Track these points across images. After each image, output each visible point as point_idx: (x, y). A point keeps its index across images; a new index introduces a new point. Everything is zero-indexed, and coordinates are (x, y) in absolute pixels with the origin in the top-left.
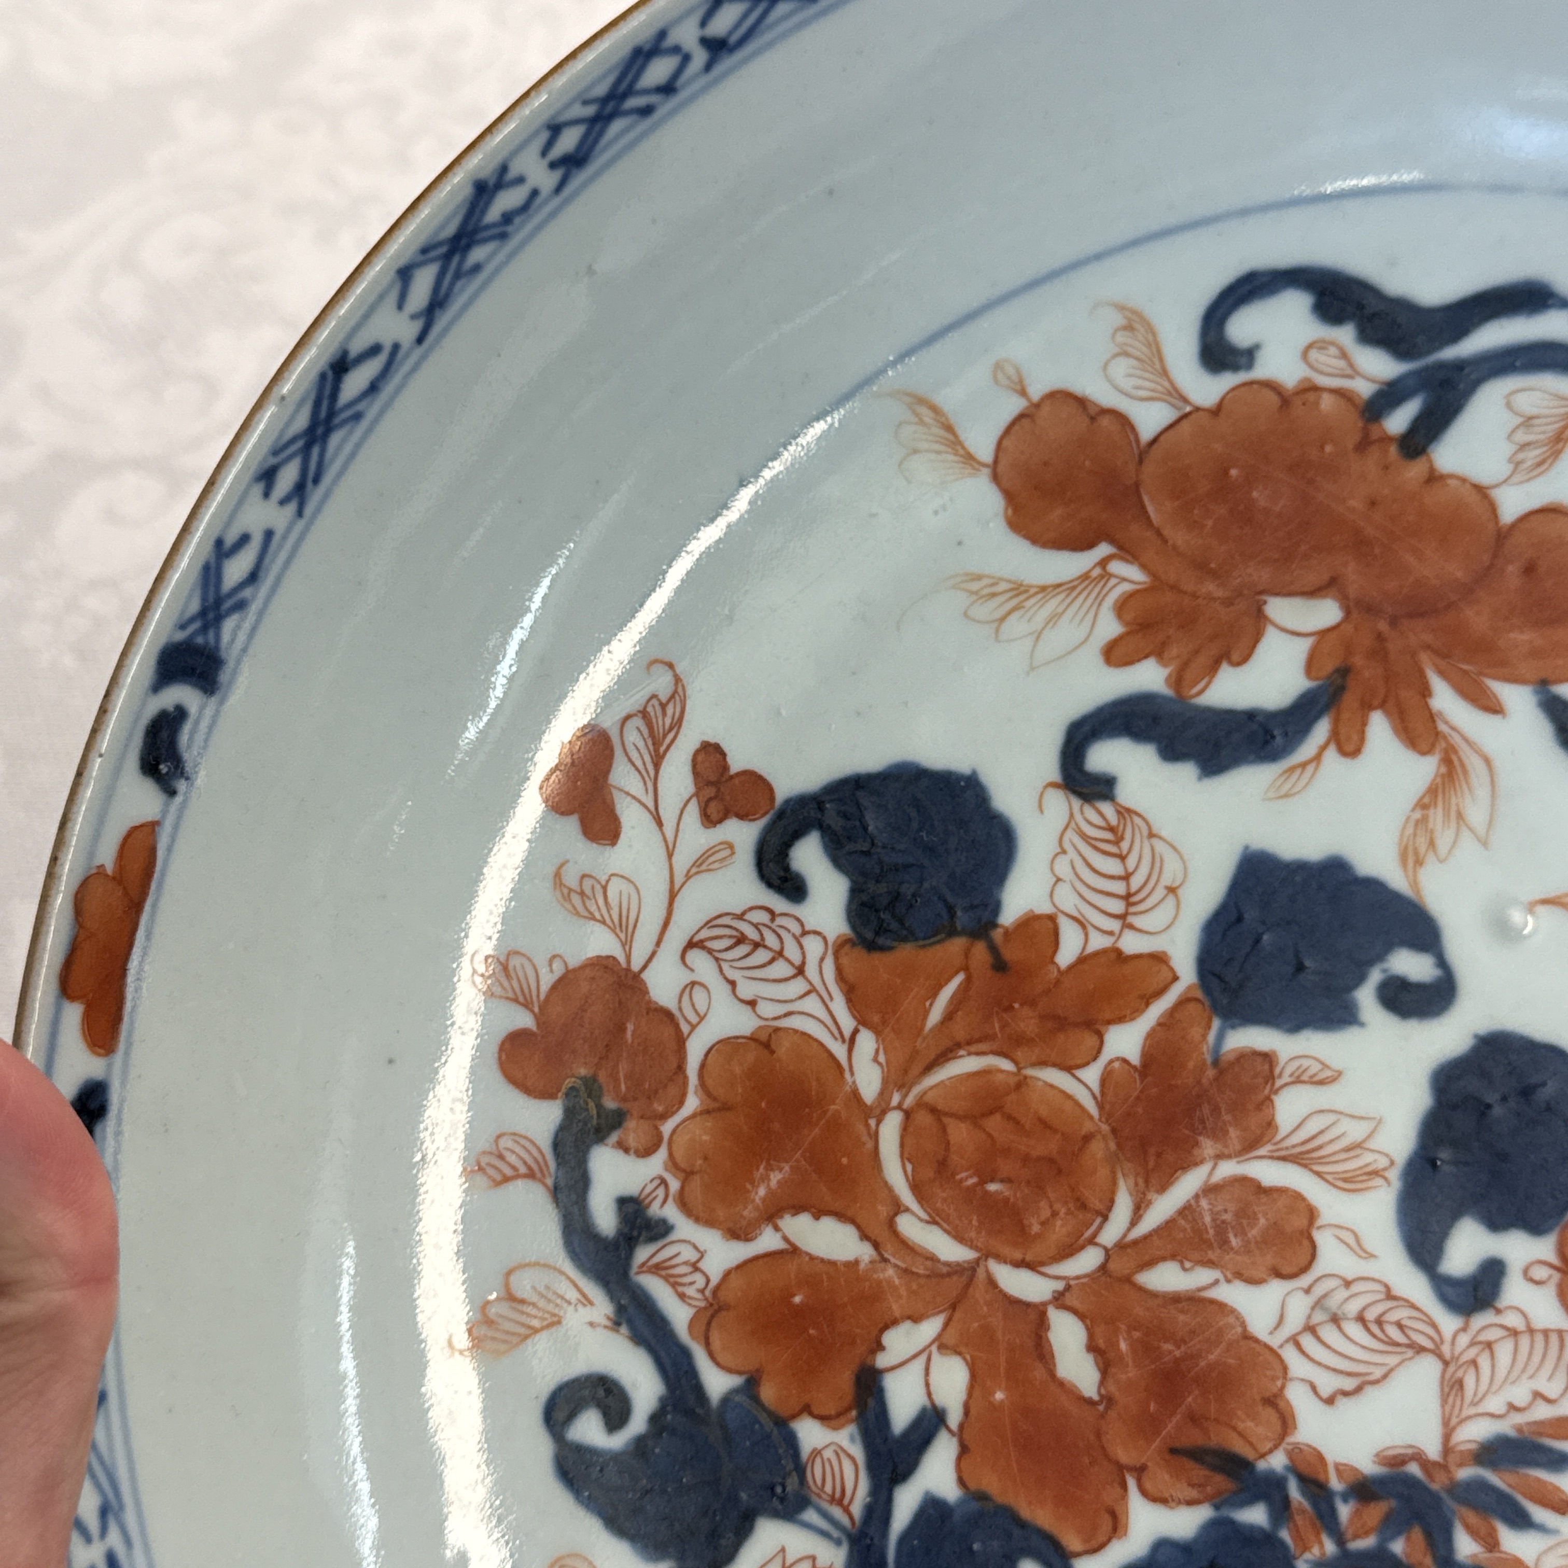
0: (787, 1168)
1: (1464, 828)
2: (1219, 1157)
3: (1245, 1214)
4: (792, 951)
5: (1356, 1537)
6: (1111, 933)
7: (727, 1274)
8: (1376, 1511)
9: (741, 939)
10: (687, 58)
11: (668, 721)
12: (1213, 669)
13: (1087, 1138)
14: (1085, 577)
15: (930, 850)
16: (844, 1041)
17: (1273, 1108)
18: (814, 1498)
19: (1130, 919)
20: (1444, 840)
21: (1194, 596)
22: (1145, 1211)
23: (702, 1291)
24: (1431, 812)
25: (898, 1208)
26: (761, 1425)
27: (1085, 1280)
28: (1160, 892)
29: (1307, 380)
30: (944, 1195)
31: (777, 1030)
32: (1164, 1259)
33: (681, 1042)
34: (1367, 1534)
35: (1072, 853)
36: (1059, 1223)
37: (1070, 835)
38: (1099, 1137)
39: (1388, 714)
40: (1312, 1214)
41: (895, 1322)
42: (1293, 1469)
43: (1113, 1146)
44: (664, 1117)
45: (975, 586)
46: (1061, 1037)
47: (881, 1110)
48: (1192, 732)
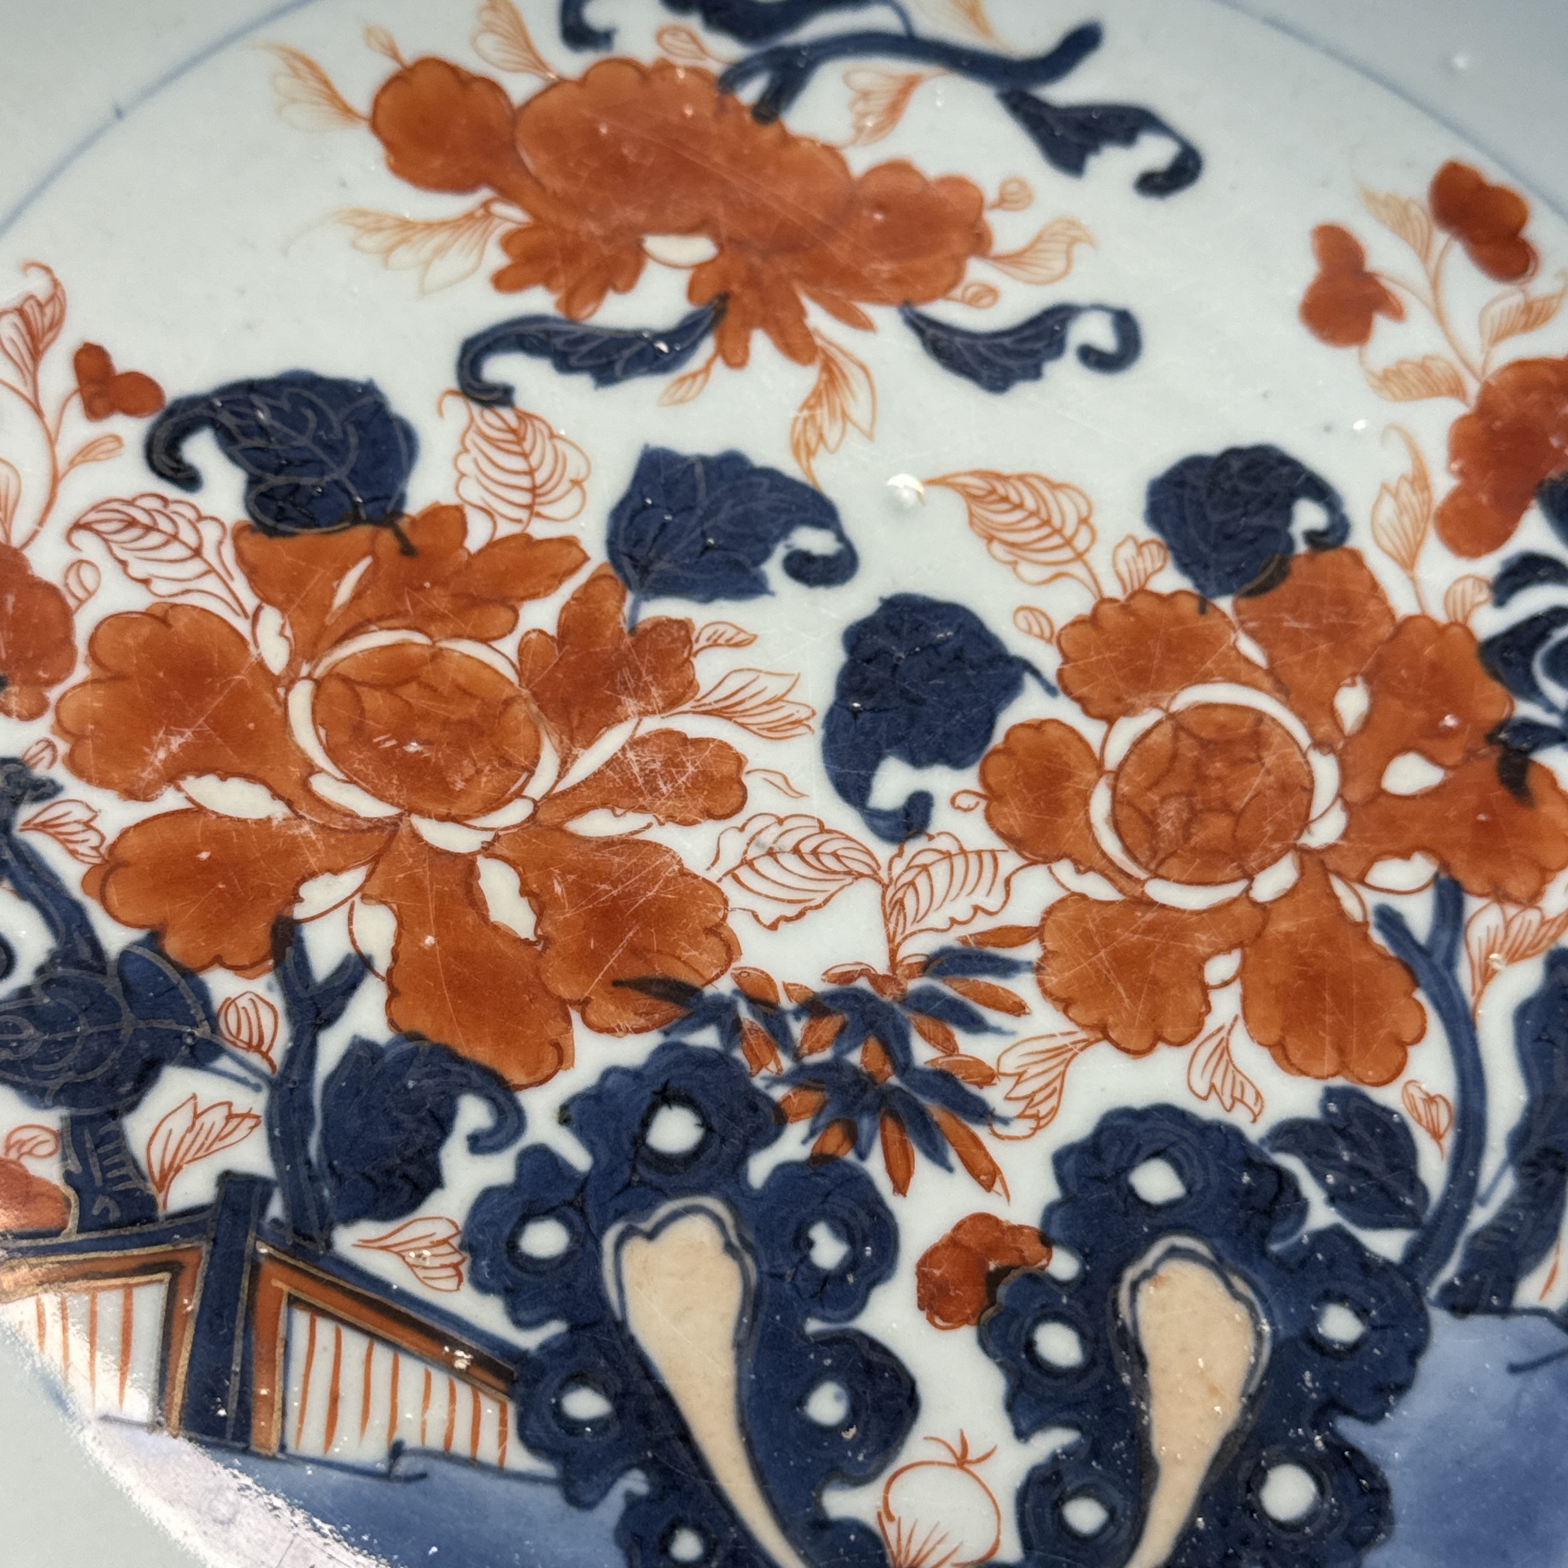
0: (188, 733)
1: (849, 425)
2: (643, 713)
3: (673, 764)
4: (187, 535)
5: (811, 1051)
6: (519, 521)
7: (124, 833)
8: (830, 1026)
9: (132, 523)
11: (47, 321)
12: (599, 295)
13: (508, 703)
14: (469, 217)
15: (329, 447)
16: (246, 616)
17: (693, 668)
18: (229, 1046)
19: (537, 509)
20: (832, 434)
21: (576, 234)
22: (572, 765)
23: (96, 848)
24: (818, 412)
25: (312, 769)
26: (166, 977)
27: (515, 830)
28: (564, 485)
29: (663, 59)
30: (362, 756)
31: (174, 606)
32: (594, 807)
33: (67, 615)
34: (823, 1047)
35: (474, 452)
36: (484, 779)
37: (472, 436)
38: (520, 701)
39: (768, 332)
40: (740, 761)
41: (313, 875)
42: (741, 992)
43: (535, 707)
44: (51, 683)
45: (361, 221)
46: (474, 613)
47: (290, 679)
48: (584, 349)
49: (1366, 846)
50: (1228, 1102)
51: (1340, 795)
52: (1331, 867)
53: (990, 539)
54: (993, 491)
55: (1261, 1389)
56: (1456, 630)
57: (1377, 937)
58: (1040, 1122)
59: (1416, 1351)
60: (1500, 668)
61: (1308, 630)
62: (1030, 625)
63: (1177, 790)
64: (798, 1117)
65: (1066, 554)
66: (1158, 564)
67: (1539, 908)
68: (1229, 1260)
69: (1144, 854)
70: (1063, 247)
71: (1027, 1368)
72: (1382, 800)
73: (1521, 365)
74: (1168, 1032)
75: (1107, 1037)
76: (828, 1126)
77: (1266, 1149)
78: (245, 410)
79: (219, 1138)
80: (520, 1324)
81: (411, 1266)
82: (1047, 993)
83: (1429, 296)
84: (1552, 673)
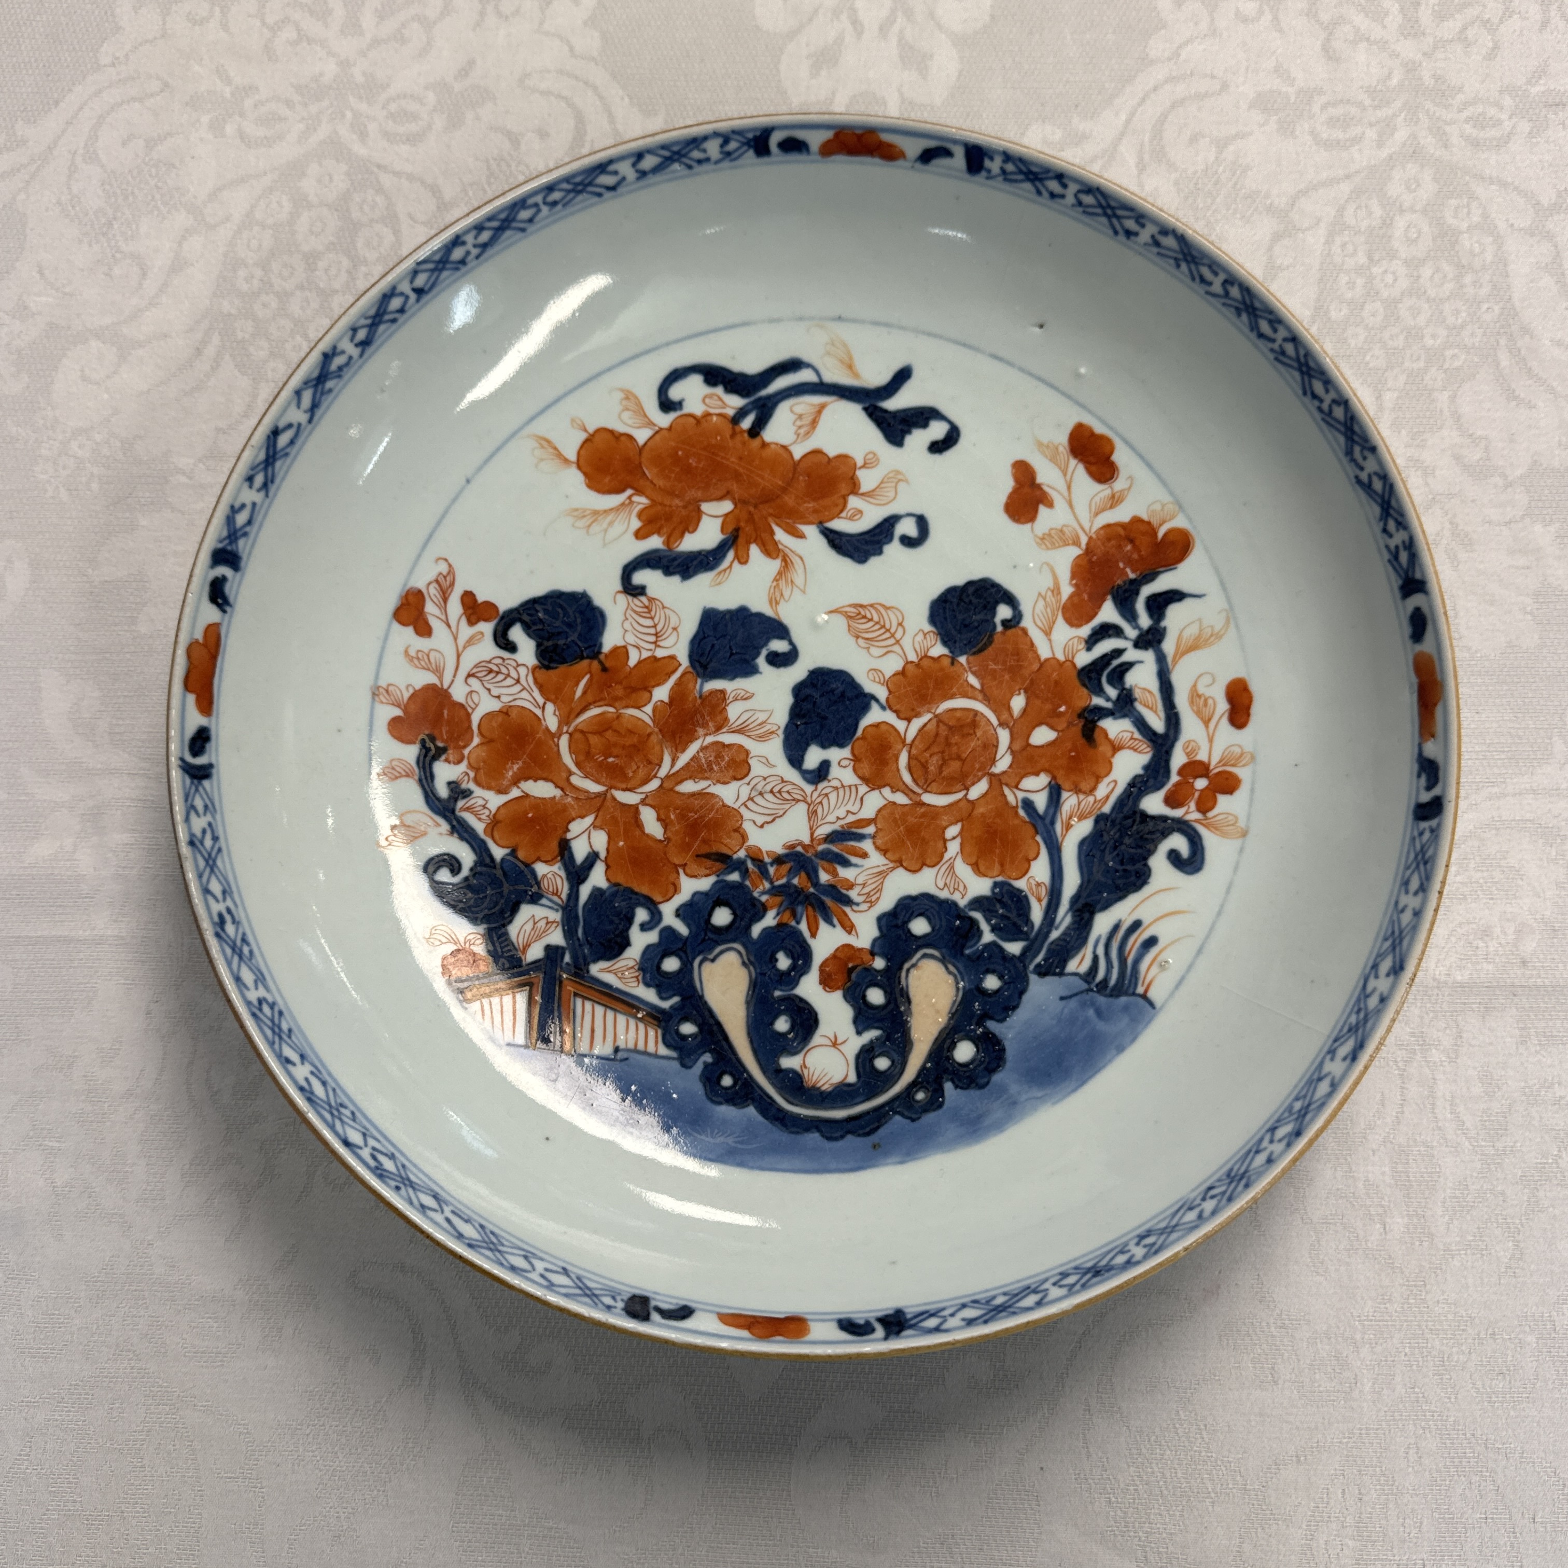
0: (520, 762)
1: (795, 589)
2: (706, 735)
3: (719, 756)
4: (514, 674)
5: (777, 880)
6: (651, 650)
7: (499, 808)
8: (785, 868)
9: (491, 671)
10: (407, 297)
11: (448, 583)
12: (682, 536)
13: (649, 735)
14: (623, 504)
15: (570, 625)
16: (540, 707)
17: (727, 711)
18: (545, 894)
19: (658, 643)
20: (786, 593)
21: (670, 506)
22: (677, 761)
23: (488, 816)
24: (780, 582)
25: (570, 773)
26: (519, 868)
27: (654, 793)
28: (670, 630)
29: (706, 411)
30: (590, 766)
31: (510, 707)
32: (686, 779)
33: (469, 716)
34: (782, 878)
35: (630, 619)
36: (640, 771)
37: (629, 612)
38: (654, 734)
39: (757, 545)
40: (747, 752)
41: (573, 819)
42: (749, 856)
43: (660, 737)
44: (465, 747)
45: (576, 513)
46: (634, 695)
47: (559, 734)
48: (676, 563)
49: (1020, 771)
50: (952, 890)
51: (1010, 748)
52: (1003, 781)
53: (857, 637)
54: (859, 614)
55: (957, 1010)
56: (1068, 664)
57: (1022, 813)
58: (872, 904)
59: (1022, 993)
60: (1087, 682)
61: (1000, 669)
62: (874, 677)
63: (938, 751)
64: (772, 908)
65: (892, 641)
66: (933, 643)
67: (1095, 795)
68: (947, 958)
69: (921, 782)
70: (893, 484)
71: (862, 1006)
72: (1028, 748)
73: (1108, 526)
74: (928, 862)
75: (902, 865)
76: (784, 911)
77: (967, 910)
78: (533, 612)
79: (544, 932)
80: (662, 998)
81: (620, 978)
82: (877, 848)
83: (1066, 493)
84: (1111, 682)
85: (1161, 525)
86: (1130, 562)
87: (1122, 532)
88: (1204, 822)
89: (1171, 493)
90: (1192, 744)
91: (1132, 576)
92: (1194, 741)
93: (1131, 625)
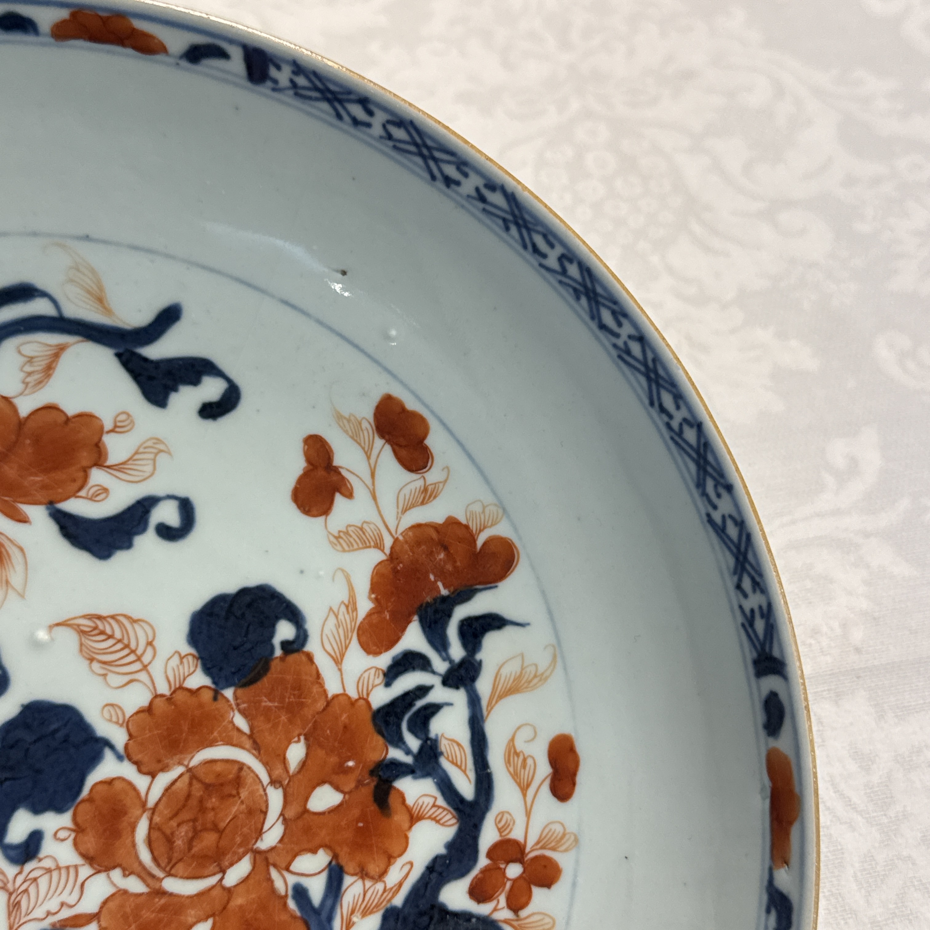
1: (11, 589)
20: (0, 597)
49: (293, 846)
51: (282, 814)
52: (271, 861)
53: (91, 660)
54: (96, 628)
56: (362, 702)
57: (292, 904)
60: (383, 729)
61: (276, 707)
62: (111, 716)
63: (188, 818)
65: (137, 666)
66: (192, 669)
67: (384, 882)
69: (163, 862)
70: (151, 456)
72: (306, 816)
73: (418, 526)
83: (369, 481)
84: (411, 729)
85: (481, 531)
86: (442, 575)
87: (434, 535)
88: (515, 923)
89: (494, 493)
90: (506, 816)
91: (444, 592)
92: (508, 813)
93: (441, 655)
